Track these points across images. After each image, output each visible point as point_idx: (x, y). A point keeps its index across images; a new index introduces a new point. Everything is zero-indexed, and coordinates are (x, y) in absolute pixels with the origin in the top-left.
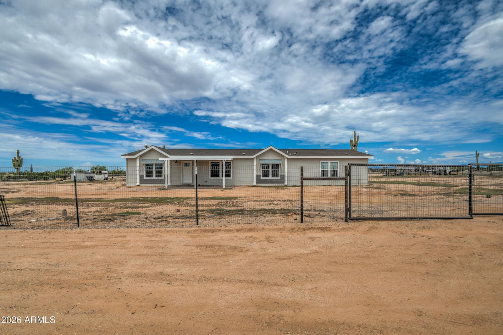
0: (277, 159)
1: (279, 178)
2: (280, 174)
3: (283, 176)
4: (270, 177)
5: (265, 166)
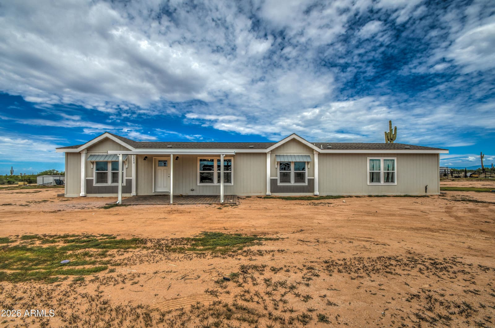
0: (303, 154)
1: (306, 184)
2: (307, 177)
3: (312, 181)
4: (293, 183)
5: (285, 166)
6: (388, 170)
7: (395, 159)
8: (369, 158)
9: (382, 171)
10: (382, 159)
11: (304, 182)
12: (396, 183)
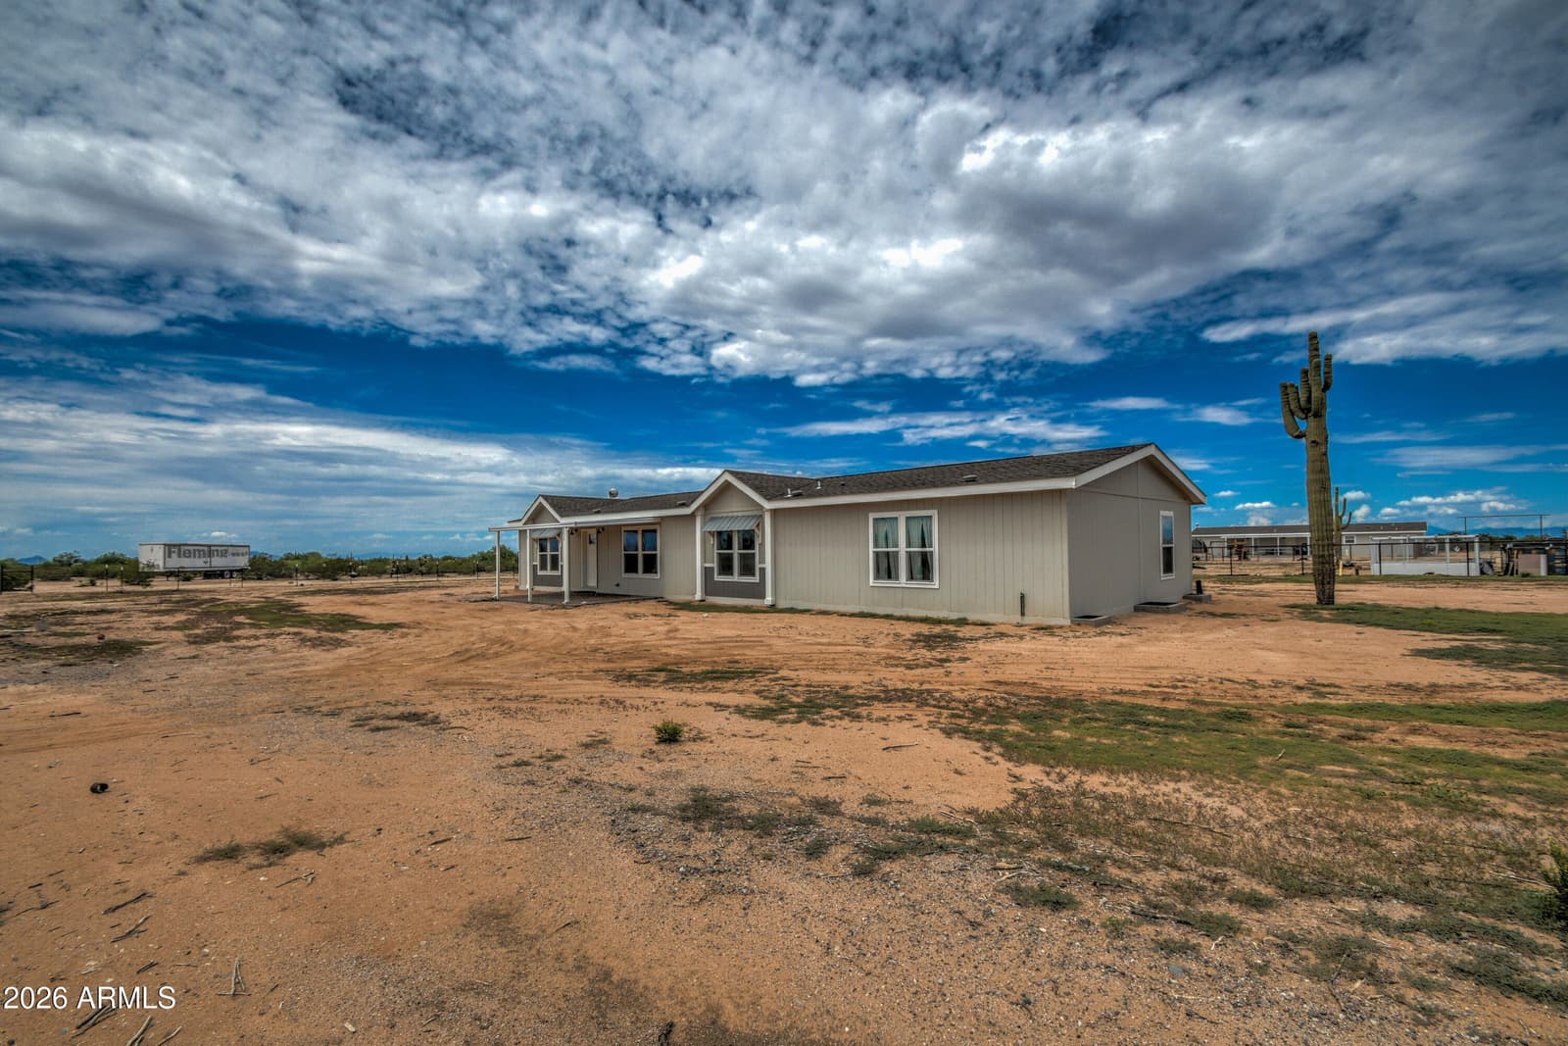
0: (750, 513)
1: (755, 579)
2: (756, 565)
3: (762, 574)
4: (736, 578)
5: (725, 540)
6: (924, 546)
7: (934, 513)
8: (872, 516)
9: (902, 549)
10: (902, 516)
11: (753, 575)
12: (936, 584)
